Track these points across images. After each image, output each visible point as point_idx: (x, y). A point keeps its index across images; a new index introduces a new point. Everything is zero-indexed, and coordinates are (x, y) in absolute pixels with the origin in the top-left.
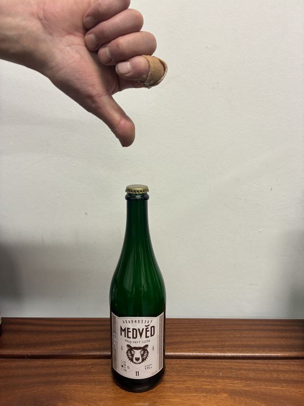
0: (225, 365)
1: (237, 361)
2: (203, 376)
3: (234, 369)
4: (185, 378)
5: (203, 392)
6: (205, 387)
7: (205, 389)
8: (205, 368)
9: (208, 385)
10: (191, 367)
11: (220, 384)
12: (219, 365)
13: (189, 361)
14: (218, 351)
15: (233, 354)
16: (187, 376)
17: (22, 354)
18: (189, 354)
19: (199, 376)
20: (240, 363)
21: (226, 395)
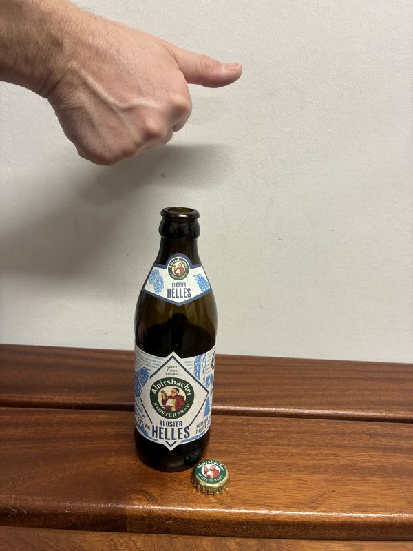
4: (371, 452)
5: (411, 476)
6: (410, 467)
8: (399, 436)
10: (375, 434)
17: (68, 402)
18: (361, 413)
19: (394, 449)
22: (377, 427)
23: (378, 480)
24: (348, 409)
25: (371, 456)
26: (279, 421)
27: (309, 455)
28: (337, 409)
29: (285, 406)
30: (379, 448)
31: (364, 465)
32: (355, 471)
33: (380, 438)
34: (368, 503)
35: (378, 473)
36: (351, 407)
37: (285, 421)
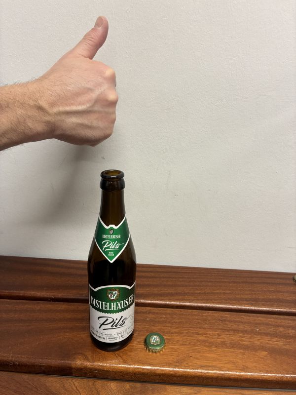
0: (261, 320)
1: (274, 316)
2: (238, 331)
3: (271, 325)
4: (219, 332)
5: (240, 348)
6: (241, 343)
7: (242, 345)
8: (240, 322)
9: (246, 341)
10: (225, 320)
11: (258, 340)
12: (255, 320)
13: (221, 313)
14: (252, 305)
15: (268, 309)
16: (222, 329)
17: (46, 296)
18: (221, 306)
19: (234, 331)
20: (277, 319)
21: (265, 353)
22: (227, 315)
23: (219, 350)
24: (213, 303)
25: (219, 335)
26: (169, 310)
27: (182, 333)
28: (206, 303)
29: (174, 301)
30: (225, 330)
31: (213, 340)
32: (207, 344)
33: (227, 323)
34: (210, 364)
35: (220, 346)
36: (216, 301)
37: (172, 311)
